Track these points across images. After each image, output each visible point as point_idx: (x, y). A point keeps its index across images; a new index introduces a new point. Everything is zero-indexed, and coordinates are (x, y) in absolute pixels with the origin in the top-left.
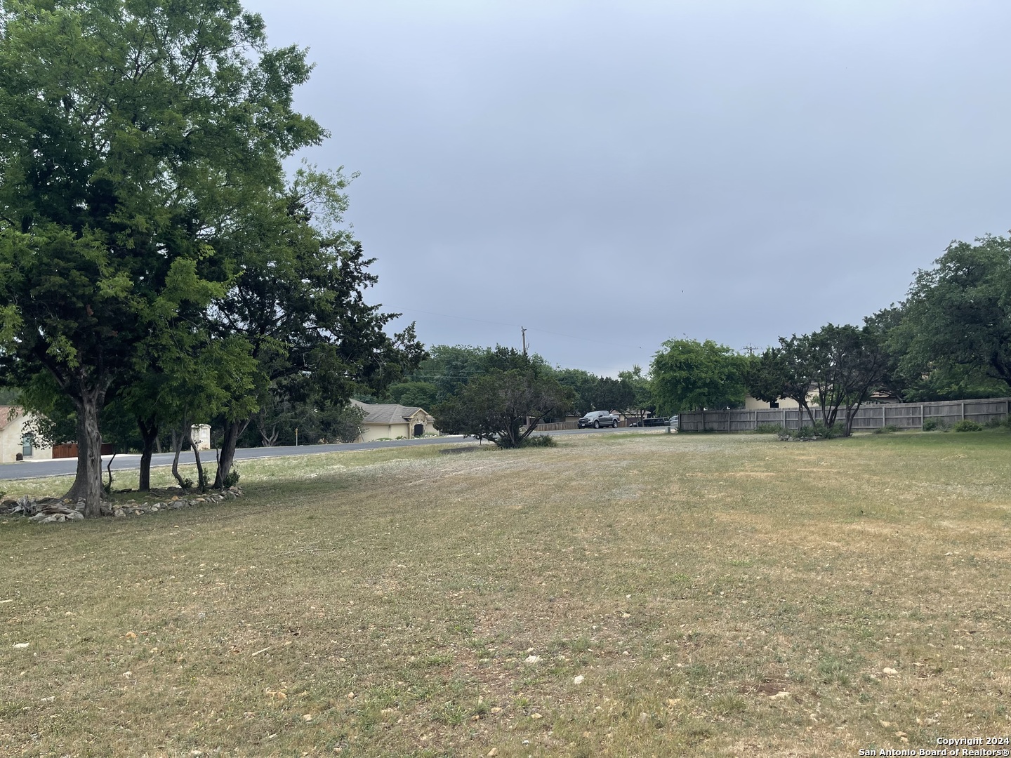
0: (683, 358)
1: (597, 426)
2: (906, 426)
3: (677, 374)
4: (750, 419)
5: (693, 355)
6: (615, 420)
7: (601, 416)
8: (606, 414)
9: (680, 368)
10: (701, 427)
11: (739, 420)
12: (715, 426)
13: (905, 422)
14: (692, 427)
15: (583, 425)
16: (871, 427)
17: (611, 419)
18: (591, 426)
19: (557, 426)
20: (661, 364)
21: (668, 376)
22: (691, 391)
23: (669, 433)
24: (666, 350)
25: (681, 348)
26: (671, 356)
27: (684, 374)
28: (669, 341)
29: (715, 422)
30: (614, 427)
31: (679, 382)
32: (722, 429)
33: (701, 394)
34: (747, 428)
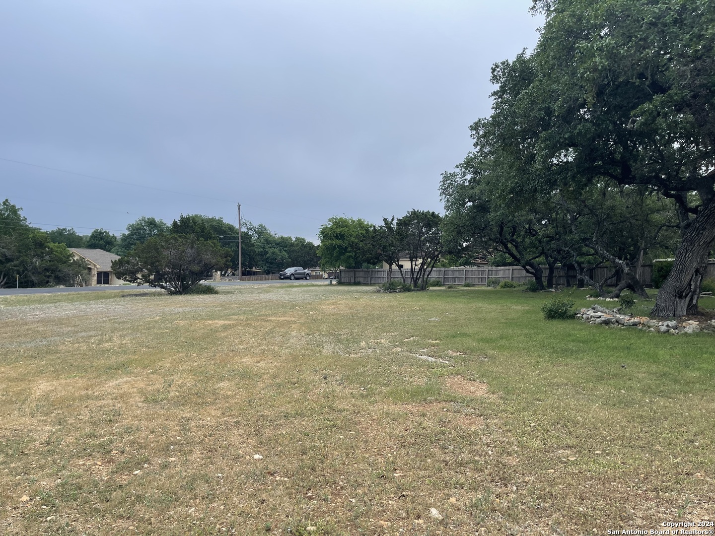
0: (338, 230)
1: (292, 278)
2: (477, 283)
3: (334, 242)
4: (383, 275)
5: (346, 229)
6: (308, 274)
7: (296, 271)
8: (300, 270)
9: (337, 237)
10: (353, 280)
11: (376, 276)
12: (361, 280)
13: (477, 280)
14: (347, 280)
15: (282, 277)
16: (457, 283)
17: (304, 273)
18: (289, 278)
19: (267, 277)
20: (325, 234)
21: (327, 243)
22: (344, 254)
23: (331, 284)
24: (330, 225)
25: (340, 223)
26: (331, 229)
27: (338, 242)
28: (333, 218)
29: (361, 277)
30: (306, 279)
31: (334, 248)
32: (366, 282)
33: (350, 257)
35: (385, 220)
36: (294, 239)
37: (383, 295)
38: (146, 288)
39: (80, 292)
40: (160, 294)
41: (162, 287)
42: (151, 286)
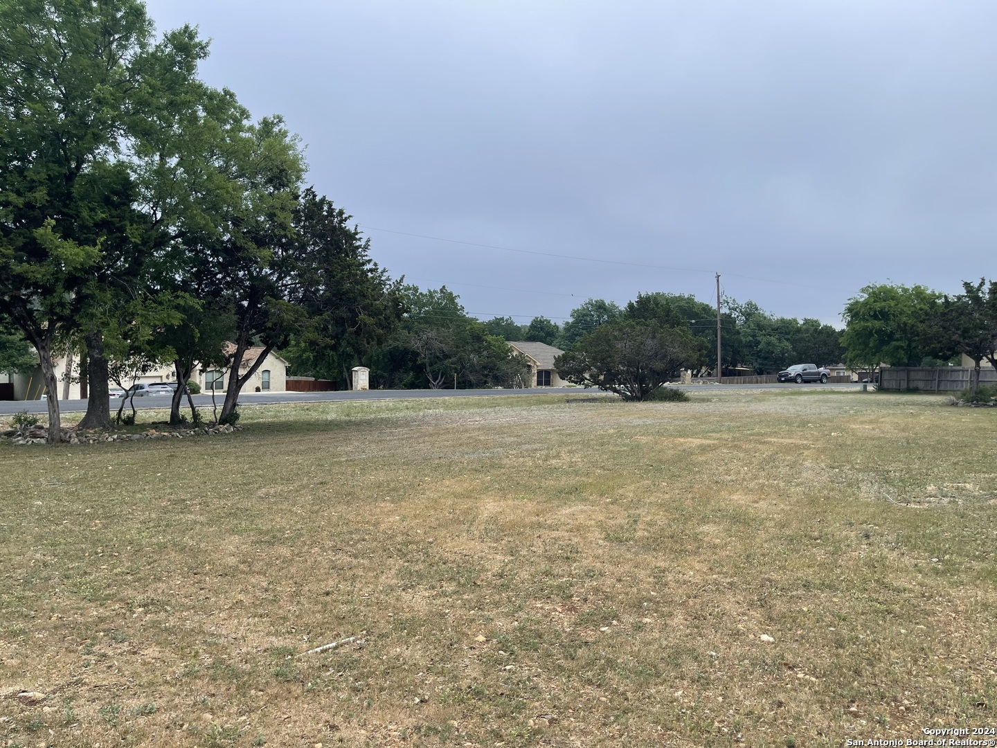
0: (878, 306)
1: (799, 380)
3: (870, 324)
4: (963, 377)
5: (892, 303)
6: (824, 374)
7: (805, 370)
8: (812, 368)
9: (875, 317)
10: (904, 385)
11: (949, 378)
12: (921, 385)
14: (893, 385)
15: (783, 379)
17: (819, 373)
18: (793, 380)
19: (759, 379)
20: (854, 311)
21: (857, 327)
22: (887, 343)
23: (865, 391)
24: (864, 297)
25: (882, 295)
26: (866, 303)
27: (878, 324)
28: (869, 287)
29: (920, 380)
30: (822, 382)
31: (871, 334)
32: (929, 388)
33: (898, 348)
34: (958, 388)
35: (967, 285)
36: (801, 322)
37: (963, 410)
38: (595, 392)
39: (519, 395)
40: (612, 400)
41: (615, 391)
42: (602, 389)
